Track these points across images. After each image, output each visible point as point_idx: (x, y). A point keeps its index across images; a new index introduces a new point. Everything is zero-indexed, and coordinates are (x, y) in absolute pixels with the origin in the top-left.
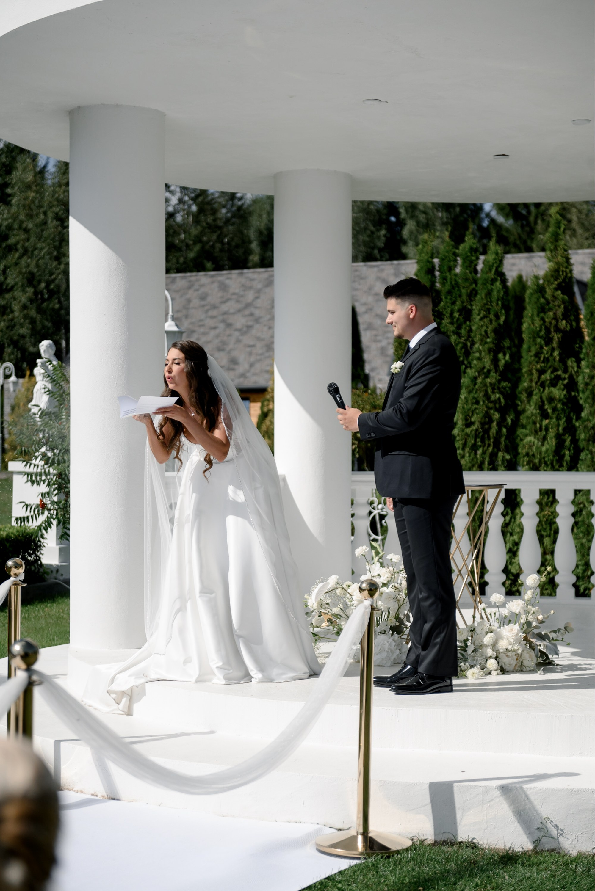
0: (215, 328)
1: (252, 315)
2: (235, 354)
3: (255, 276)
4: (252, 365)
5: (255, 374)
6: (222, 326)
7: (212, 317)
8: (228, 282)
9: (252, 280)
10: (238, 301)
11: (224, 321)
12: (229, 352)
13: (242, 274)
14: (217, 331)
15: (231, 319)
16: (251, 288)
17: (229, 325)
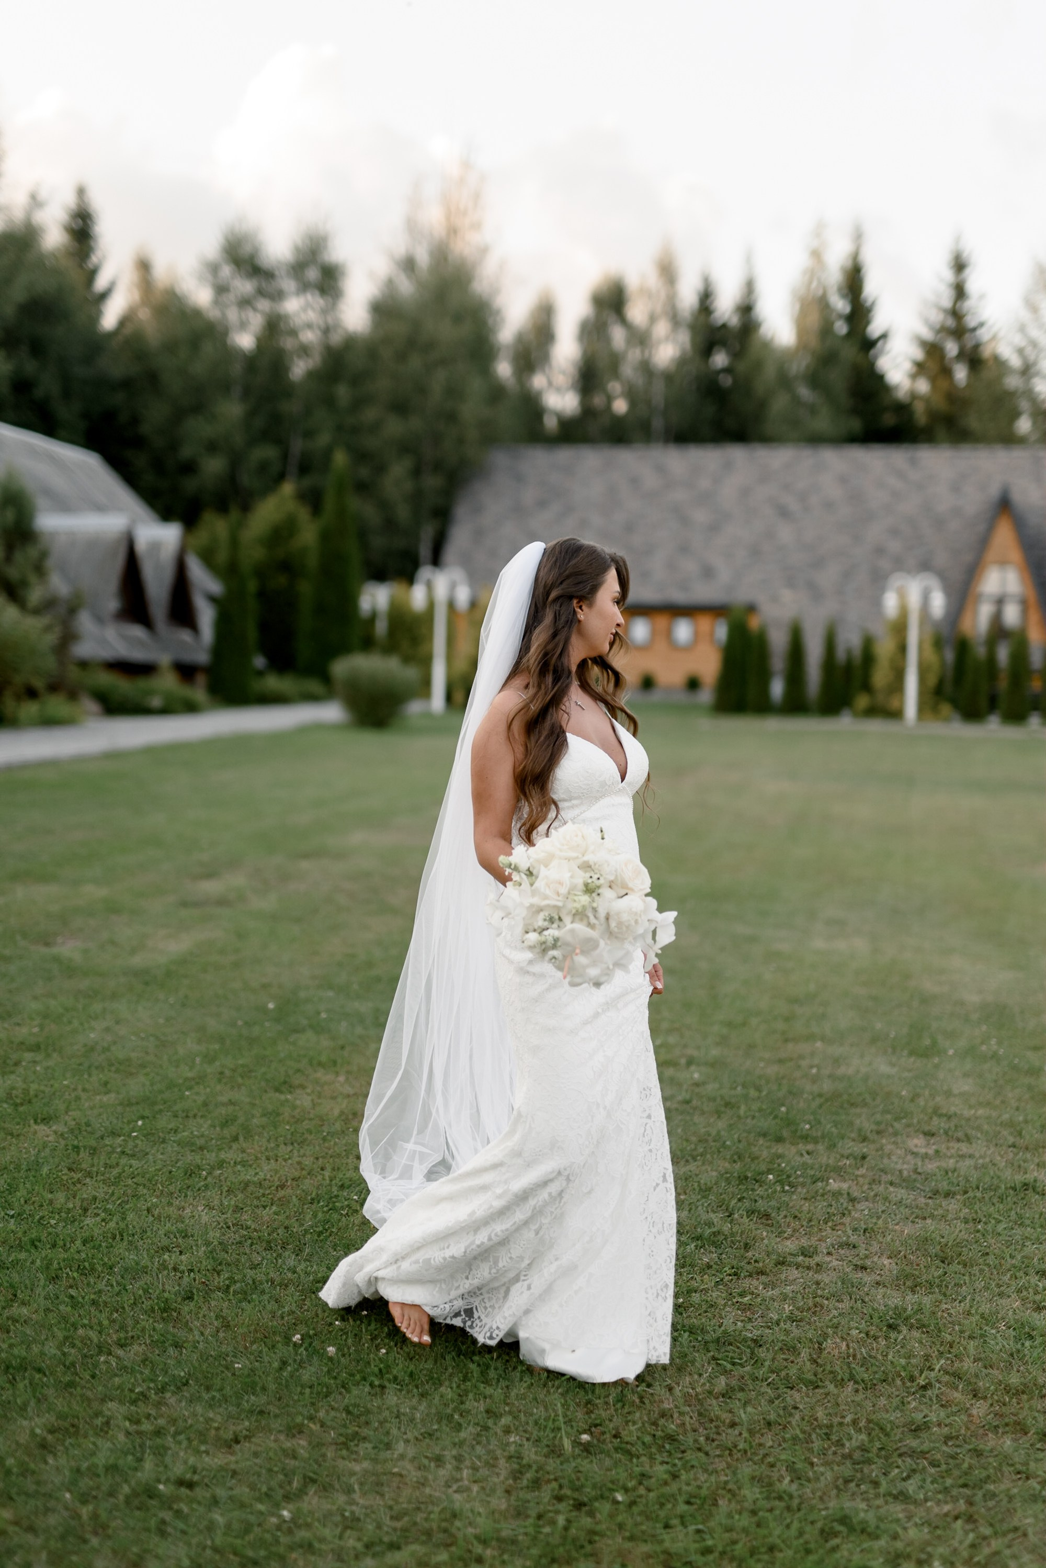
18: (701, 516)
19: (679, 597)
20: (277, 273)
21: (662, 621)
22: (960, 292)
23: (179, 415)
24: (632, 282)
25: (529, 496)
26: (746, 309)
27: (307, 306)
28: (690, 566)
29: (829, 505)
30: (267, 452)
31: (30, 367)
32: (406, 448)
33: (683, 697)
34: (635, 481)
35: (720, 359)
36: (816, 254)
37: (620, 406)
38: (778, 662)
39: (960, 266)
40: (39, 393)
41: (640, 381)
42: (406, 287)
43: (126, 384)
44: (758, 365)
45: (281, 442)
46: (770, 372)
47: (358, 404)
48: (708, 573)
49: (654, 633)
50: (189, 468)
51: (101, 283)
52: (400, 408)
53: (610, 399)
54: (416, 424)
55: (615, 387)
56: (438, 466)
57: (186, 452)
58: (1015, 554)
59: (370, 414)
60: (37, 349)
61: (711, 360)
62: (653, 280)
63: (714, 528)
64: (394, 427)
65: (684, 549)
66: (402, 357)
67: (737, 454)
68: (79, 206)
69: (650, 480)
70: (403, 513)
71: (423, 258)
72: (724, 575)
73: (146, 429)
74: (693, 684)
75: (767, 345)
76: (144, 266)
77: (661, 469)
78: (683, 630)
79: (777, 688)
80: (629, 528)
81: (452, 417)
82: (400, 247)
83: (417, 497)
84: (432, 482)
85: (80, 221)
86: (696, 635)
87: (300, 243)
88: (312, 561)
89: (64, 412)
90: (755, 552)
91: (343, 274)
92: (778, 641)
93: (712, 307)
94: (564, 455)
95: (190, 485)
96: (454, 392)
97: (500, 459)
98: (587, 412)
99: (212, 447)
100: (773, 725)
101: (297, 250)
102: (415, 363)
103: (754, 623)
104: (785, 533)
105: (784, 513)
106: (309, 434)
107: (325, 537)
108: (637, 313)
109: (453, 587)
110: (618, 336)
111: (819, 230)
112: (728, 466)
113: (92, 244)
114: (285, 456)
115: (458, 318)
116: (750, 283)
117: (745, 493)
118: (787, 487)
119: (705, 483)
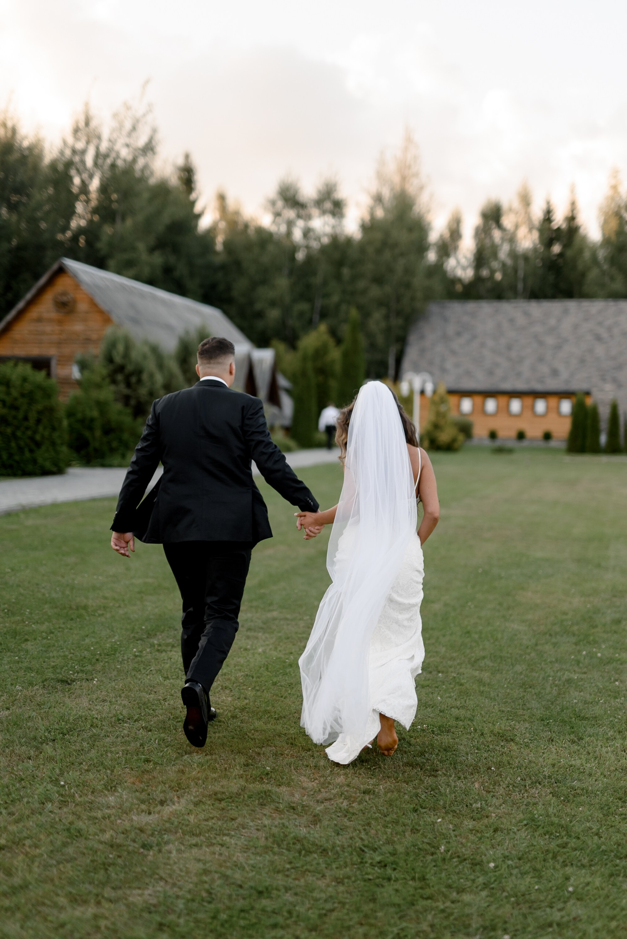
1: (559, 336)
2: (555, 365)
4: (573, 374)
10: (543, 325)
12: (549, 363)
14: (533, 348)
15: (543, 339)
16: (551, 315)
17: (543, 344)
18: (550, 341)
19: (539, 387)
20: (308, 205)
21: (528, 400)
23: (254, 285)
24: (505, 205)
25: (451, 329)
26: (571, 219)
27: (325, 224)
28: (544, 369)
30: (303, 306)
31: (172, 259)
32: (382, 303)
33: (542, 444)
34: (512, 321)
35: (557, 249)
37: (498, 276)
38: (604, 425)
40: (177, 274)
41: (509, 262)
42: (380, 213)
43: (223, 267)
44: (581, 251)
45: (310, 300)
46: (587, 255)
47: (354, 278)
48: (555, 373)
49: (523, 407)
50: (260, 315)
51: (198, 208)
52: (378, 280)
53: (493, 272)
54: (388, 289)
55: (495, 265)
56: (399, 313)
57: (258, 306)
59: (361, 284)
60: (176, 249)
61: (552, 248)
62: (516, 204)
63: (558, 347)
64: (375, 291)
65: (541, 359)
66: (379, 251)
67: (572, 305)
68: (186, 165)
69: (521, 320)
70: (380, 340)
71: (386, 194)
72: (564, 374)
73: (235, 293)
74: (547, 436)
75: (584, 238)
76: (222, 198)
77: (527, 314)
78: (540, 406)
79: (603, 439)
80: (509, 348)
81: (408, 285)
82: (374, 187)
83: (388, 330)
84: (397, 322)
85: (186, 173)
86: (548, 408)
87: (321, 188)
88: (338, 368)
89: (191, 284)
90: (582, 361)
91: (345, 205)
92: (604, 412)
93: (553, 218)
94: (471, 306)
95: (260, 325)
96: (409, 271)
97: (434, 308)
98: (478, 280)
99: (273, 304)
100: (604, 459)
101: (319, 192)
102: (387, 255)
103: (589, 402)
104: (600, 350)
105: (599, 338)
106: (326, 295)
107: (346, 355)
108: (508, 221)
109: (424, 383)
110: (497, 234)
111: (616, 173)
112: (566, 312)
113: (193, 186)
114: (312, 308)
115: (411, 230)
116: (573, 204)
117: (576, 327)
118: (600, 324)
119: (553, 322)
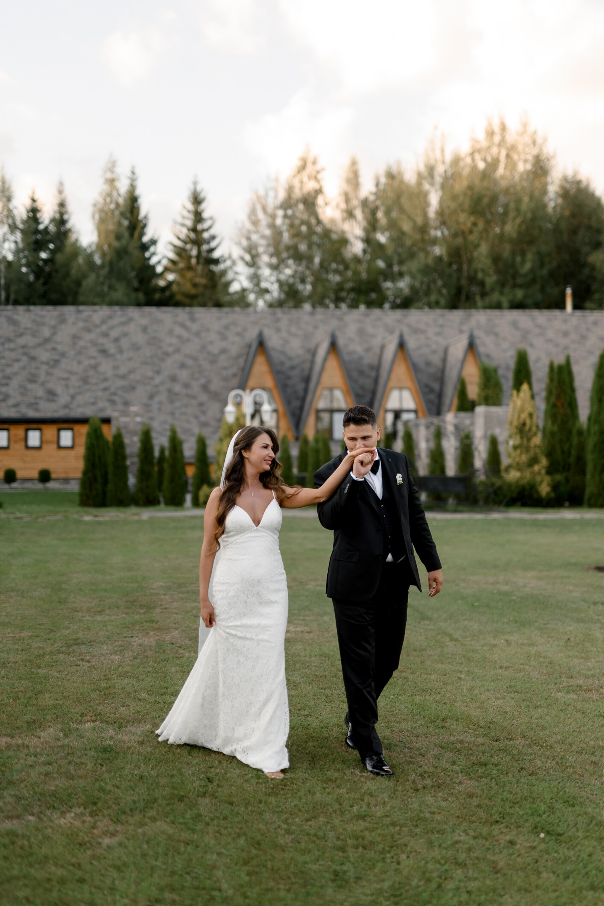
0: (18, 360)
1: (54, 349)
2: (50, 385)
3: (44, 313)
4: (73, 397)
5: (79, 406)
6: (25, 359)
7: (12, 350)
8: (15, 317)
9: (42, 317)
10: (34, 335)
11: (25, 354)
12: (43, 384)
13: (29, 310)
14: (21, 364)
15: (34, 353)
16: (43, 324)
17: (33, 359)
18: (44, 355)
19: (32, 414)
21: (18, 431)
22: (198, 217)
26: (60, 221)
28: (38, 391)
29: (136, 347)
33: (38, 486)
35: (44, 255)
36: (111, 182)
39: (197, 200)
48: (52, 395)
49: (12, 439)
58: (269, 382)
61: (38, 255)
65: (32, 379)
67: (68, 310)
74: (44, 476)
77: (13, 322)
78: (34, 436)
86: (43, 440)
90: (85, 380)
104: (106, 367)
105: (104, 352)
111: (112, 166)
112: (63, 321)
116: (62, 205)
117: (75, 338)
118: (106, 335)
119: (46, 332)
